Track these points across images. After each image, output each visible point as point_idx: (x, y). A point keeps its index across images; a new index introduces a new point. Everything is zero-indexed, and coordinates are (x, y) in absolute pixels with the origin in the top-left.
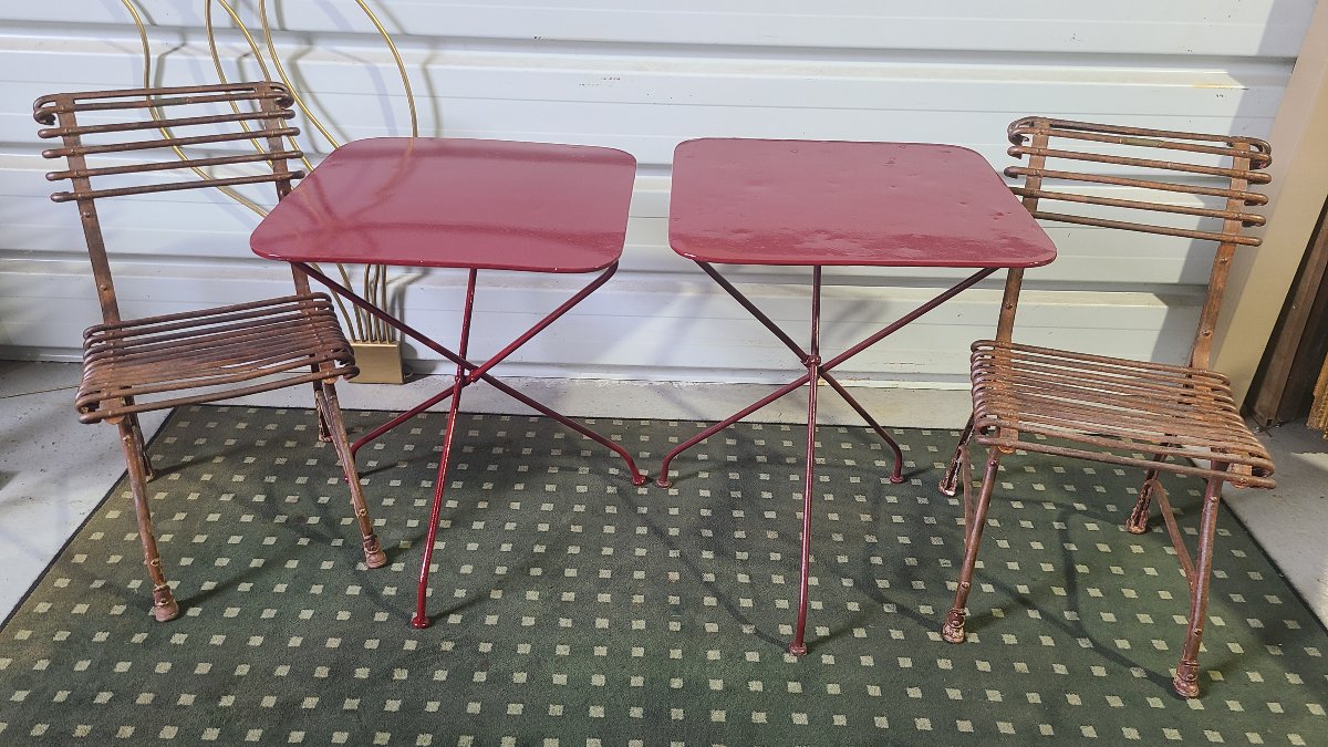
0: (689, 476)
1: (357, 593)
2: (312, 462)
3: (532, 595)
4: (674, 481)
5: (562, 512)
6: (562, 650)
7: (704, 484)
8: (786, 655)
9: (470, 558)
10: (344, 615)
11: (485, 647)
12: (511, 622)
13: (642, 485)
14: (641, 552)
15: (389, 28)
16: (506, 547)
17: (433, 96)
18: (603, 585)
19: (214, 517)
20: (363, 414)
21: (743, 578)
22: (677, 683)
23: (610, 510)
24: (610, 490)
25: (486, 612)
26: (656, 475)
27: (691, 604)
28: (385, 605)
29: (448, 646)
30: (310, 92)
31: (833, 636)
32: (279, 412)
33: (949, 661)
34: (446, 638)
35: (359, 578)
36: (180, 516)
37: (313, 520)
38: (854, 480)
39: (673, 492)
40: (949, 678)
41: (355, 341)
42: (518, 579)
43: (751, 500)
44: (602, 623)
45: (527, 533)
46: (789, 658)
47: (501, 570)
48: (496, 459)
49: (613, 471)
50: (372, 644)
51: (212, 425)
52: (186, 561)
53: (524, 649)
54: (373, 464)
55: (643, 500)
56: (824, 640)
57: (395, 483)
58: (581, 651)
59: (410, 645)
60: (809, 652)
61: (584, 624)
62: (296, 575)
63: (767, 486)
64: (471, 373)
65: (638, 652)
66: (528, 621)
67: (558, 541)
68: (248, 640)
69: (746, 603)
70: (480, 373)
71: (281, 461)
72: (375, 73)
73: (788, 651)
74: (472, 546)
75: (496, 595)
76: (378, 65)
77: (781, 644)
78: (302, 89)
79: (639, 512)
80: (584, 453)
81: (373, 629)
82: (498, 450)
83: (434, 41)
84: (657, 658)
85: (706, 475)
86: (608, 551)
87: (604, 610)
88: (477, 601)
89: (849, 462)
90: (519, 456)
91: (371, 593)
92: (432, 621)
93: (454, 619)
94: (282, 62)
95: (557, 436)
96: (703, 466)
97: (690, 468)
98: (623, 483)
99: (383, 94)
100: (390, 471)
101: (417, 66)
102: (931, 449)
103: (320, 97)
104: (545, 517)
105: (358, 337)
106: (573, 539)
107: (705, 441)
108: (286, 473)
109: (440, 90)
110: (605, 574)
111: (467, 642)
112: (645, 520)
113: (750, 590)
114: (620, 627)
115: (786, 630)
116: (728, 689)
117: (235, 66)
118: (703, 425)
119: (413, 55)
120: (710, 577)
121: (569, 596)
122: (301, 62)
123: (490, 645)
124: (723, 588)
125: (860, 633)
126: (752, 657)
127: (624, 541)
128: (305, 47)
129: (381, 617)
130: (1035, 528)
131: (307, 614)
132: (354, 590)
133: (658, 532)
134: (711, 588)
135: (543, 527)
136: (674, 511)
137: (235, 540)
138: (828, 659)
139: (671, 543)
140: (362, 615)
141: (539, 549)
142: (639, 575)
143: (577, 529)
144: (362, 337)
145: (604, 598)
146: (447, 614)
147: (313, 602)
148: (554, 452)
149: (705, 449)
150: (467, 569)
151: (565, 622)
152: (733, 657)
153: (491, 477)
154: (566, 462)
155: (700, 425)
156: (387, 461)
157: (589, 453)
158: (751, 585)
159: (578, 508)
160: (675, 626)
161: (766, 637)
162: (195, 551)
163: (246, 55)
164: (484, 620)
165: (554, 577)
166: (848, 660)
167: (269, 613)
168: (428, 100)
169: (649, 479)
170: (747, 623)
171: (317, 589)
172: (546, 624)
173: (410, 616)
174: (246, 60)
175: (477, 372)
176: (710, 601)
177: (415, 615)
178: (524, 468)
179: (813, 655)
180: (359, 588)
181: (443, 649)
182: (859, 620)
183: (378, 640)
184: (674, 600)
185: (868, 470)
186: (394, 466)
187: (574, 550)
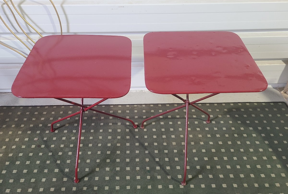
0: (149, 124)
2: (41, 125)
3: (108, 169)
5: (114, 139)
6: (118, 188)
7: (154, 127)
8: (180, 186)
9: (89, 157)
10: (54, 180)
12: (102, 179)
13: (136, 128)
14: (137, 152)
16: (99, 153)
17: (65, 14)
18: (127, 164)
19: (14, 147)
21: (167, 159)
23: (128, 137)
24: (127, 130)
25: (95, 176)
26: (140, 124)
27: (153, 169)
28: (66, 175)
29: (85, 188)
30: (26, 14)
31: (193, 178)
33: (226, 185)
34: (84, 186)
35: (58, 166)
36: (4, 147)
37: (43, 146)
38: (196, 123)
39: (145, 130)
42: (103, 163)
43: (167, 132)
44: (128, 178)
45: (104, 148)
47: (98, 161)
48: (94, 121)
49: (127, 124)
51: (10, 113)
52: (7, 163)
53: (107, 188)
54: (58, 125)
55: (137, 133)
56: (191, 179)
57: (66, 131)
58: (123, 188)
59: (74, 189)
61: (123, 178)
62: (39, 166)
63: (172, 126)
65: (139, 187)
66: (107, 178)
67: (114, 150)
68: (28, 190)
69: (168, 168)
71: (31, 126)
73: (181, 184)
74: (89, 153)
75: (97, 169)
76: (47, 5)
77: (178, 182)
78: (24, 14)
79: (136, 138)
81: (63, 184)
82: (94, 118)
84: (144, 189)
85: (154, 123)
86: (128, 152)
87: (128, 173)
88: (92, 172)
89: (194, 116)
90: (100, 120)
91: (62, 171)
92: (80, 180)
93: (86, 179)
94: (16, 6)
96: (154, 120)
97: (149, 121)
98: (131, 128)
99: (49, 14)
100: (64, 127)
101: (59, 5)
102: (217, 110)
103: (30, 16)
104: (109, 141)
106: (117, 148)
108: (33, 130)
109: (67, 12)
110: (128, 160)
111: (90, 187)
112: (138, 140)
113: (169, 163)
115: (180, 177)
117: (1, 7)
118: (152, 106)
120: (157, 160)
121: (118, 169)
122: (22, 5)
123: (97, 187)
124: (161, 163)
125: (200, 176)
126: (171, 187)
127: (132, 148)
129: (65, 179)
130: (248, 137)
131: (44, 180)
133: (142, 145)
134: (158, 163)
135: (109, 145)
136: (146, 137)
137: (21, 155)
138: (192, 186)
139: (146, 148)
140: (60, 179)
141: (108, 153)
142: (137, 160)
143: (119, 145)
145: (128, 169)
146: (83, 177)
147: (45, 175)
148: (110, 118)
150: (88, 161)
151: (118, 178)
152: (166, 187)
153: (93, 128)
154: (114, 121)
156: (62, 124)
158: (169, 161)
159: (119, 137)
160: (149, 177)
161: (174, 179)
162: (9, 159)
163: (4, 4)
164: (95, 179)
165: (113, 162)
166: (198, 186)
167: (33, 180)
168: (64, 16)
169: (138, 126)
170: (169, 175)
171: (46, 171)
172: (112, 178)
173: (73, 179)
175: (87, 109)
176: (158, 168)
177: (75, 179)
178: (102, 124)
179: (188, 185)
180: (58, 170)
181: (84, 190)
182: (200, 172)
183: (65, 188)
184: (148, 168)
185: (200, 119)
186: (64, 125)
187: (118, 152)
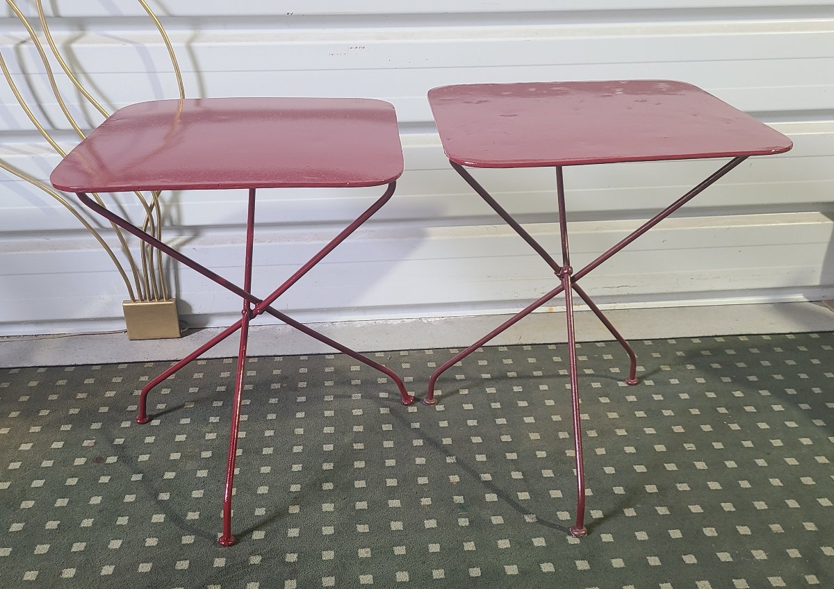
0: (452, 393)
1: (162, 521)
2: (104, 409)
3: (328, 507)
4: (439, 399)
5: (344, 433)
6: (364, 553)
7: (466, 399)
8: (569, 538)
9: (264, 480)
10: (151, 542)
11: (292, 558)
12: (312, 533)
13: (411, 404)
14: (420, 461)
15: (156, 11)
16: (297, 468)
17: (198, 71)
18: (392, 493)
19: (15, 466)
20: (147, 365)
21: (517, 475)
22: (475, 572)
23: (387, 427)
24: (383, 411)
25: (287, 527)
26: (423, 394)
27: (474, 503)
28: (191, 528)
29: (255, 560)
30: (85, 73)
31: (607, 517)
32: (67, 369)
33: (714, 529)
34: (253, 553)
35: (162, 507)
37: (111, 460)
38: (596, 385)
39: (440, 408)
40: (717, 543)
41: (135, 301)
42: (311, 494)
43: (510, 410)
44: (397, 526)
45: (313, 455)
46: (572, 540)
47: (295, 488)
48: (275, 393)
49: (382, 395)
50: (183, 565)
51: (5, 385)
53: (328, 555)
54: (161, 407)
55: (415, 417)
56: (599, 521)
57: (185, 421)
58: (382, 551)
59: (220, 562)
60: (589, 533)
61: (380, 528)
62: (100, 509)
63: (521, 396)
64: (255, 307)
65: (434, 548)
66: (328, 530)
67: (344, 459)
68: (61, 573)
69: (524, 496)
70: (265, 307)
71: (74, 411)
72: (144, 53)
73: (570, 534)
74: (265, 470)
75: (294, 510)
76: (147, 45)
77: (561, 528)
78: (77, 71)
79: (412, 427)
80: (354, 382)
81: (182, 552)
82: (276, 386)
83: (196, 22)
84: (452, 551)
85: (466, 392)
86: (390, 463)
87: (396, 514)
88: (277, 517)
89: (588, 371)
90: (296, 389)
91: (176, 519)
92: (238, 539)
93: (258, 535)
94: (58, 46)
95: (327, 370)
96: (463, 384)
97: (450, 387)
98: (394, 404)
99: (151, 72)
100: (179, 411)
101: (183, 45)
102: (655, 355)
103: (94, 77)
104: (328, 438)
105: (136, 296)
106: (357, 455)
107: (459, 364)
108: (81, 421)
109: (203, 66)
110: (392, 482)
111: (273, 555)
112: (419, 433)
113: (525, 484)
114: (414, 526)
115: (564, 516)
116: (523, 572)
117: (13, 52)
118: (456, 351)
119: (179, 35)
120: (487, 477)
121: (361, 505)
122: (74, 46)
123: (296, 555)
124: (500, 485)
125: (630, 512)
126: (539, 542)
127: (404, 453)
128: (77, 33)
129: (188, 539)
130: (758, 412)
131: (115, 544)
132: (158, 518)
133: (433, 442)
134: (489, 486)
135: (328, 447)
136: (444, 424)
137: (38, 483)
138: (607, 538)
139: (446, 451)
140: (169, 540)
141: (327, 466)
142: (422, 480)
143: (359, 446)
144: (141, 296)
145: (394, 503)
146: (251, 531)
147: (119, 532)
148: (327, 384)
149: (460, 370)
150: (263, 490)
151: (362, 528)
152: (521, 544)
153: (273, 409)
154: (340, 391)
155: (452, 351)
156: (174, 404)
157: (358, 382)
158: (525, 480)
159: (358, 429)
160: (464, 522)
161: (547, 523)
163: (23, 42)
164: (287, 534)
165: (345, 491)
166: (623, 537)
167: (78, 547)
168: (193, 76)
169: (416, 399)
170: (527, 513)
171: (123, 521)
172: (345, 530)
173: (216, 536)
174: (24, 46)
175: (262, 306)
176: (491, 497)
177: (220, 535)
178: (302, 399)
179: (593, 535)
180: (163, 516)
181: (252, 563)
182: (626, 502)
183: (188, 561)
184: (459, 499)
185: (606, 377)
186: (182, 406)
187: (359, 464)
